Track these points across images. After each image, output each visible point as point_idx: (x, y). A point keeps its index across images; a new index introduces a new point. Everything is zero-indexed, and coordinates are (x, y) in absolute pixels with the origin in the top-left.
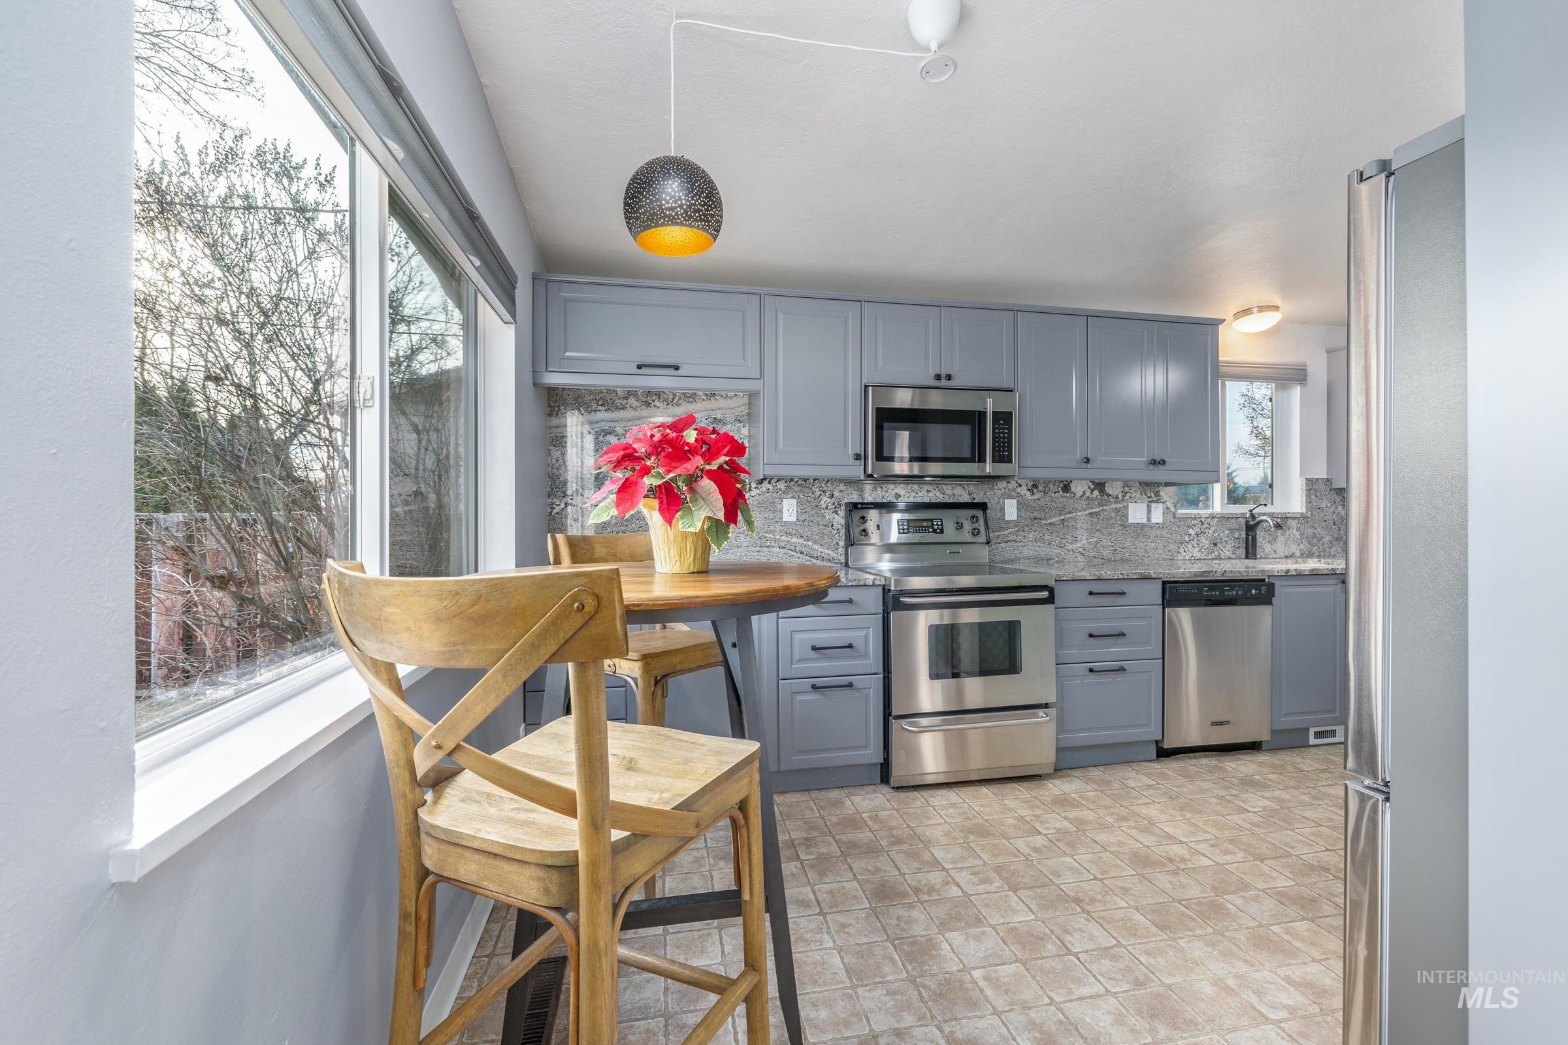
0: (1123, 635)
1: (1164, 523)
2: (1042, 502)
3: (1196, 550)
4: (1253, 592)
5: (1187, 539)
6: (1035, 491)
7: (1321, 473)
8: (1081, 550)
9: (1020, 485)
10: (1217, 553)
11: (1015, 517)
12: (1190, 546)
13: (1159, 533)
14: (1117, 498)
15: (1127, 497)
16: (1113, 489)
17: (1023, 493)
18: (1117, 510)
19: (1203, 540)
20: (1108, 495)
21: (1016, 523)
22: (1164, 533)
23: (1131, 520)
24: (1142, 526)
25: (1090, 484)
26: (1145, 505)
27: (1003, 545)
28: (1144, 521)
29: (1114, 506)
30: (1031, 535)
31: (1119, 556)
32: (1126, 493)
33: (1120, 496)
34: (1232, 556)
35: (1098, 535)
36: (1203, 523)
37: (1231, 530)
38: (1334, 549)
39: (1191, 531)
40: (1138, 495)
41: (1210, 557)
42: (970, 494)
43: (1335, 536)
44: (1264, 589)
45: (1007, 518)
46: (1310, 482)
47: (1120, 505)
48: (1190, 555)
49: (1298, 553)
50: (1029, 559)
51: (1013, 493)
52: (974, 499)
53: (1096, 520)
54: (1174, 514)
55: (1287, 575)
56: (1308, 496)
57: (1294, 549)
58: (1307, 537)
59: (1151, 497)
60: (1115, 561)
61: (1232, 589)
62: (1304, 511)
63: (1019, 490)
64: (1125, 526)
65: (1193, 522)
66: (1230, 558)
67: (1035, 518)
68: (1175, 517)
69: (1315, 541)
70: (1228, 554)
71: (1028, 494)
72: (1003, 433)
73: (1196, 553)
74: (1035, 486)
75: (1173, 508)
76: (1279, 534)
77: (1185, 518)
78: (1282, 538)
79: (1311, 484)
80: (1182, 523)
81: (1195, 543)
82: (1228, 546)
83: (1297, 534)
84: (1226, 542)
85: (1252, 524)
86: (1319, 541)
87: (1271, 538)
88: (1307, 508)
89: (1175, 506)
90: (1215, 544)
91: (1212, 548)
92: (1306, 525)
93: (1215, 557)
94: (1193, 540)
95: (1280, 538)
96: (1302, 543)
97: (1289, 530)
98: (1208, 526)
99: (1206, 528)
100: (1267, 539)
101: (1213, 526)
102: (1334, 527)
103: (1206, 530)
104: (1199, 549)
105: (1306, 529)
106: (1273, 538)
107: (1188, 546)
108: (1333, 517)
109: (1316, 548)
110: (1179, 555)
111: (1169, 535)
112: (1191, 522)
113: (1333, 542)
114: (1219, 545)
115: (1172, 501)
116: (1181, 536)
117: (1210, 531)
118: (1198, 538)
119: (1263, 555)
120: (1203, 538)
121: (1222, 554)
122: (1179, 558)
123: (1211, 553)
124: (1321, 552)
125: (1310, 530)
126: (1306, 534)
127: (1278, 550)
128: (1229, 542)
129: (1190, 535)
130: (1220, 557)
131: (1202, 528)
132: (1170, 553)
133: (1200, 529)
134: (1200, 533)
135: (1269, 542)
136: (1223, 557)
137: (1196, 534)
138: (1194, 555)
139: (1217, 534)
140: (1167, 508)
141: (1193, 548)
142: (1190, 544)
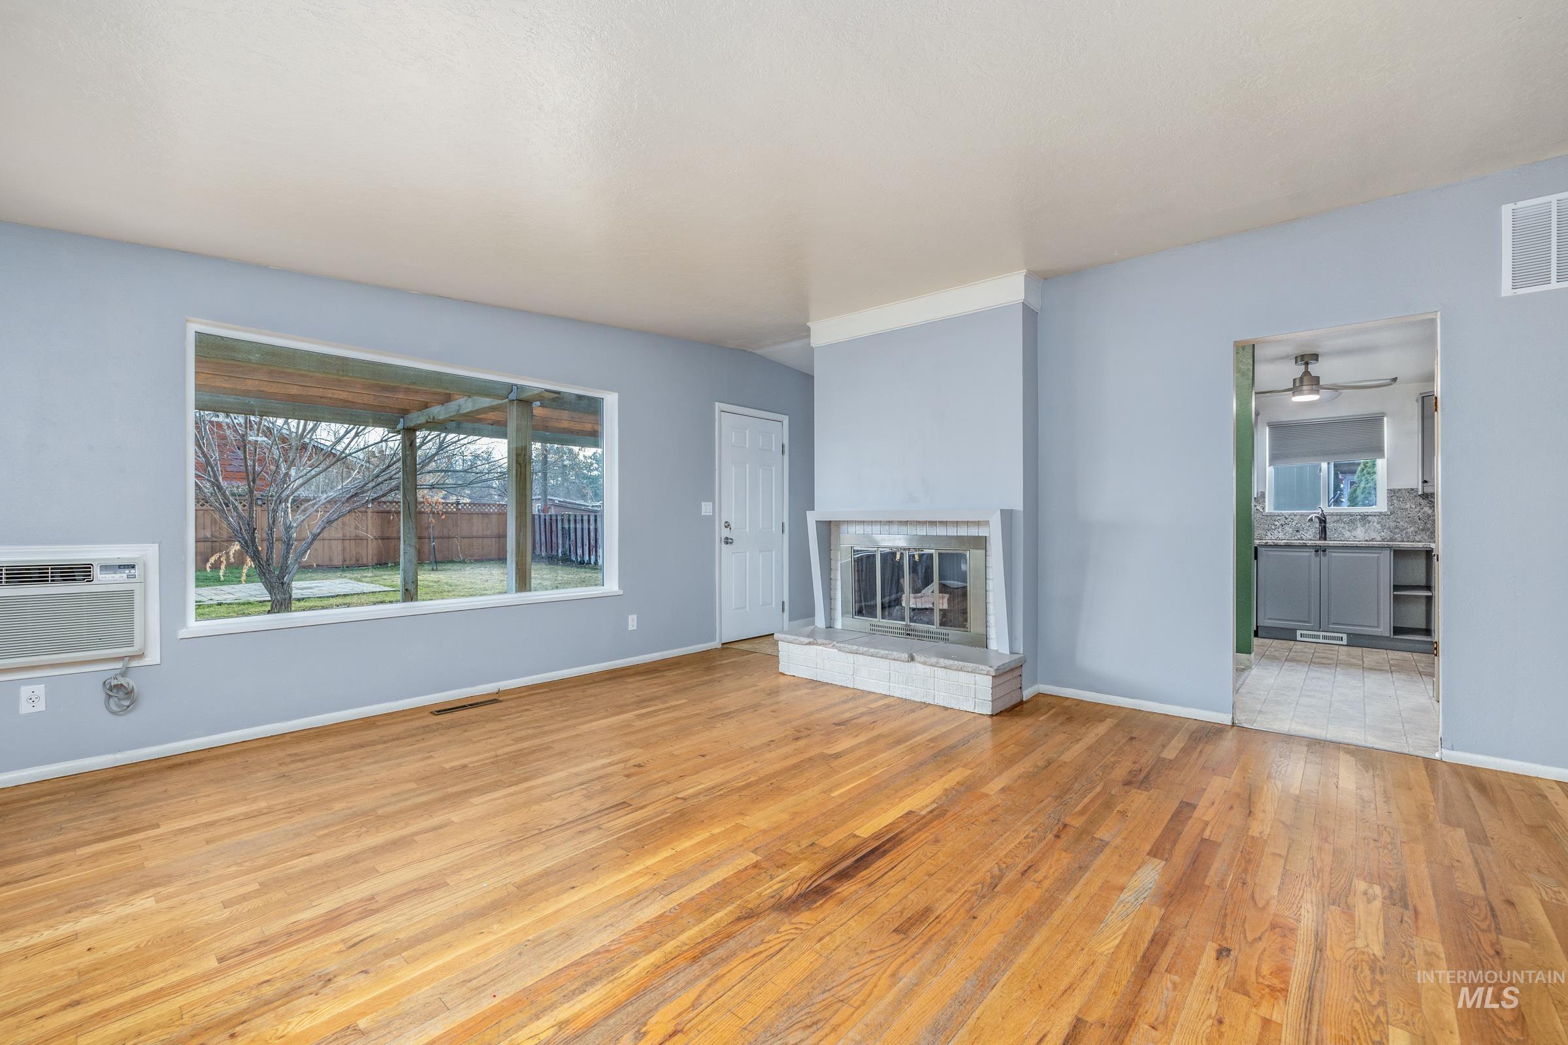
3: (1281, 534)
5: (1273, 527)
38: (1419, 536)
39: (1276, 523)
43: (1421, 527)
46: (1396, 491)
49: (1378, 538)
56: (1392, 501)
57: (1375, 536)
58: (1389, 528)
62: (1387, 511)
68: (1263, 515)
69: (1397, 530)
70: (1310, 537)
75: (1261, 510)
76: (1359, 525)
77: (1271, 516)
78: (1362, 528)
79: (1393, 494)
80: (1269, 518)
81: (1280, 530)
82: (1310, 533)
83: (1379, 526)
84: (1308, 530)
85: (1323, 521)
86: (1402, 531)
87: (1350, 528)
88: (1389, 509)
89: (1263, 509)
90: (1297, 531)
91: (1295, 533)
92: (1387, 520)
93: (1297, 538)
94: (1278, 528)
95: (1360, 528)
96: (1383, 531)
97: (1369, 523)
98: (1292, 520)
99: (1290, 521)
100: (1347, 529)
101: (1296, 520)
102: (1419, 522)
103: (1290, 523)
104: (1283, 533)
105: (1388, 522)
106: (1352, 528)
107: (1274, 531)
108: (1418, 515)
109: (1399, 535)
110: (1267, 536)
111: (1259, 525)
112: (1276, 518)
113: (1419, 532)
114: (1300, 532)
115: (1261, 505)
116: (1268, 526)
117: (1293, 523)
118: (1283, 527)
119: (1343, 539)
120: (1287, 527)
121: (1304, 537)
122: (1267, 538)
123: (1294, 536)
124: (1405, 539)
125: (1392, 524)
126: (1387, 526)
127: (1357, 536)
128: (1311, 530)
129: (1276, 525)
130: (1302, 538)
131: (1286, 521)
132: (1259, 535)
133: (1284, 522)
134: (1284, 524)
135: (1349, 531)
136: (1305, 539)
137: (1281, 525)
138: (1279, 537)
139: (1300, 525)
140: (1257, 509)
141: (1278, 533)
142: (1276, 531)
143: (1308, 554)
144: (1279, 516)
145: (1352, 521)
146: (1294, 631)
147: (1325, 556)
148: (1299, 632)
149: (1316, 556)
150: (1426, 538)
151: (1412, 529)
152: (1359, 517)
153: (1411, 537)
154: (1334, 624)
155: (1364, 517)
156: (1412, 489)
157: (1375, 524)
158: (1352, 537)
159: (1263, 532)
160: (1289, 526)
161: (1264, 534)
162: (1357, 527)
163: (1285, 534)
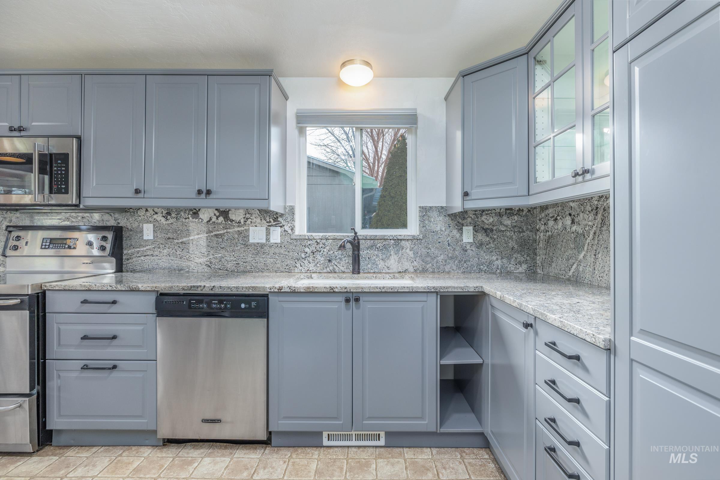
0: (114, 337)
1: (282, 243)
2: (174, 226)
3: (312, 265)
4: (243, 306)
5: (303, 256)
6: (169, 217)
7: (440, 203)
8: (208, 263)
9: (156, 213)
10: (331, 268)
11: (151, 237)
12: (306, 262)
13: (277, 251)
14: (239, 222)
15: (249, 222)
16: (237, 216)
17: (158, 219)
18: (239, 233)
19: (318, 257)
20: (232, 221)
21: (153, 242)
22: (282, 251)
23: (251, 241)
24: (262, 246)
25: (216, 212)
26: (264, 229)
27: (142, 258)
28: (264, 241)
29: (236, 229)
30: (165, 251)
31: (242, 268)
32: (247, 219)
33: (242, 221)
34: (346, 271)
35: (223, 252)
36: (318, 243)
38: (449, 266)
39: (307, 250)
40: (258, 220)
41: (325, 271)
42: (115, 220)
43: (450, 255)
44: (253, 304)
45: (145, 237)
47: (242, 229)
48: (306, 269)
49: (411, 269)
50: (164, 269)
51: (150, 219)
52: (119, 223)
53: (221, 240)
54: (291, 236)
55: (280, 292)
56: (422, 221)
57: (407, 265)
58: (421, 256)
59: (270, 222)
60: (237, 272)
61: (221, 302)
63: (155, 216)
64: (246, 245)
65: (309, 242)
66: (344, 272)
67: (169, 238)
68: (291, 239)
69: (429, 259)
70: (343, 269)
71: (163, 220)
72: (61, 170)
73: (312, 267)
74: (169, 214)
75: (290, 231)
76: (392, 253)
77: (301, 239)
78: (396, 256)
79: (425, 211)
80: (299, 243)
81: (310, 259)
82: (343, 263)
83: (411, 254)
84: (341, 259)
85: (356, 244)
86: (433, 259)
87: (384, 256)
88: (421, 231)
89: (292, 229)
90: (330, 261)
91: (327, 264)
92: (419, 246)
93: (329, 271)
94: (309, 257)
95: (394, 256)
96: (415, 260)
97: (402, 250)
98: (323, 246)
99: (322, 247)
100: (381, 257)
101: (328, 246)
102: (449, 248)
103: (322, 249)
104: (314, 264)
105: (420, 249)
106: (386, 256)
107: (304, 261)
108: (448, 239)
109: (430, 265)
110: (296, 269)
111: (287, 253)
112: (307, 242)
113: (448, 261)
114: (333, 262)
115: (289, 225)
116: (298, 254)
117: (325, 250)
118: (314, 256)
119: (376, 271)
120: (318, 255)
121: (337, 269)
122: (296, 271)
123: (326, 268)
124: (435, 269)
125: (423, 250)
126: (419, 253)
127: (391, 266)
128: (344, 259)
129: (306, 253)
130: (335, 271)
131: (318, 247)
132: (287, 267)
133: (316, 248)
134: (316, 252)
135: (382, 260)
136: (337, 271)
137: (312, 252)
138: (310, 269)
139: (332, 252)
140: (285, 231)
141: (309, 264)
142: (306, 260)
143: (335, 306)
144: (309, 239)
145: (385, 247)
146: (320, 434)
147: (358, 308)
148: (325, 434)
149: (347, 309)
150: (455, 268)
151: (442, 257)
152: (392, 241)
153: (442, 267)
154: (370, 418)
155: (398, 241)
156: (442, 208)
157: (408, 251)
158: (386, 268)
159: (291, 262)
160: (321, 253)
161: (292, 266)
162: (391, 255)
163: (316, 265)
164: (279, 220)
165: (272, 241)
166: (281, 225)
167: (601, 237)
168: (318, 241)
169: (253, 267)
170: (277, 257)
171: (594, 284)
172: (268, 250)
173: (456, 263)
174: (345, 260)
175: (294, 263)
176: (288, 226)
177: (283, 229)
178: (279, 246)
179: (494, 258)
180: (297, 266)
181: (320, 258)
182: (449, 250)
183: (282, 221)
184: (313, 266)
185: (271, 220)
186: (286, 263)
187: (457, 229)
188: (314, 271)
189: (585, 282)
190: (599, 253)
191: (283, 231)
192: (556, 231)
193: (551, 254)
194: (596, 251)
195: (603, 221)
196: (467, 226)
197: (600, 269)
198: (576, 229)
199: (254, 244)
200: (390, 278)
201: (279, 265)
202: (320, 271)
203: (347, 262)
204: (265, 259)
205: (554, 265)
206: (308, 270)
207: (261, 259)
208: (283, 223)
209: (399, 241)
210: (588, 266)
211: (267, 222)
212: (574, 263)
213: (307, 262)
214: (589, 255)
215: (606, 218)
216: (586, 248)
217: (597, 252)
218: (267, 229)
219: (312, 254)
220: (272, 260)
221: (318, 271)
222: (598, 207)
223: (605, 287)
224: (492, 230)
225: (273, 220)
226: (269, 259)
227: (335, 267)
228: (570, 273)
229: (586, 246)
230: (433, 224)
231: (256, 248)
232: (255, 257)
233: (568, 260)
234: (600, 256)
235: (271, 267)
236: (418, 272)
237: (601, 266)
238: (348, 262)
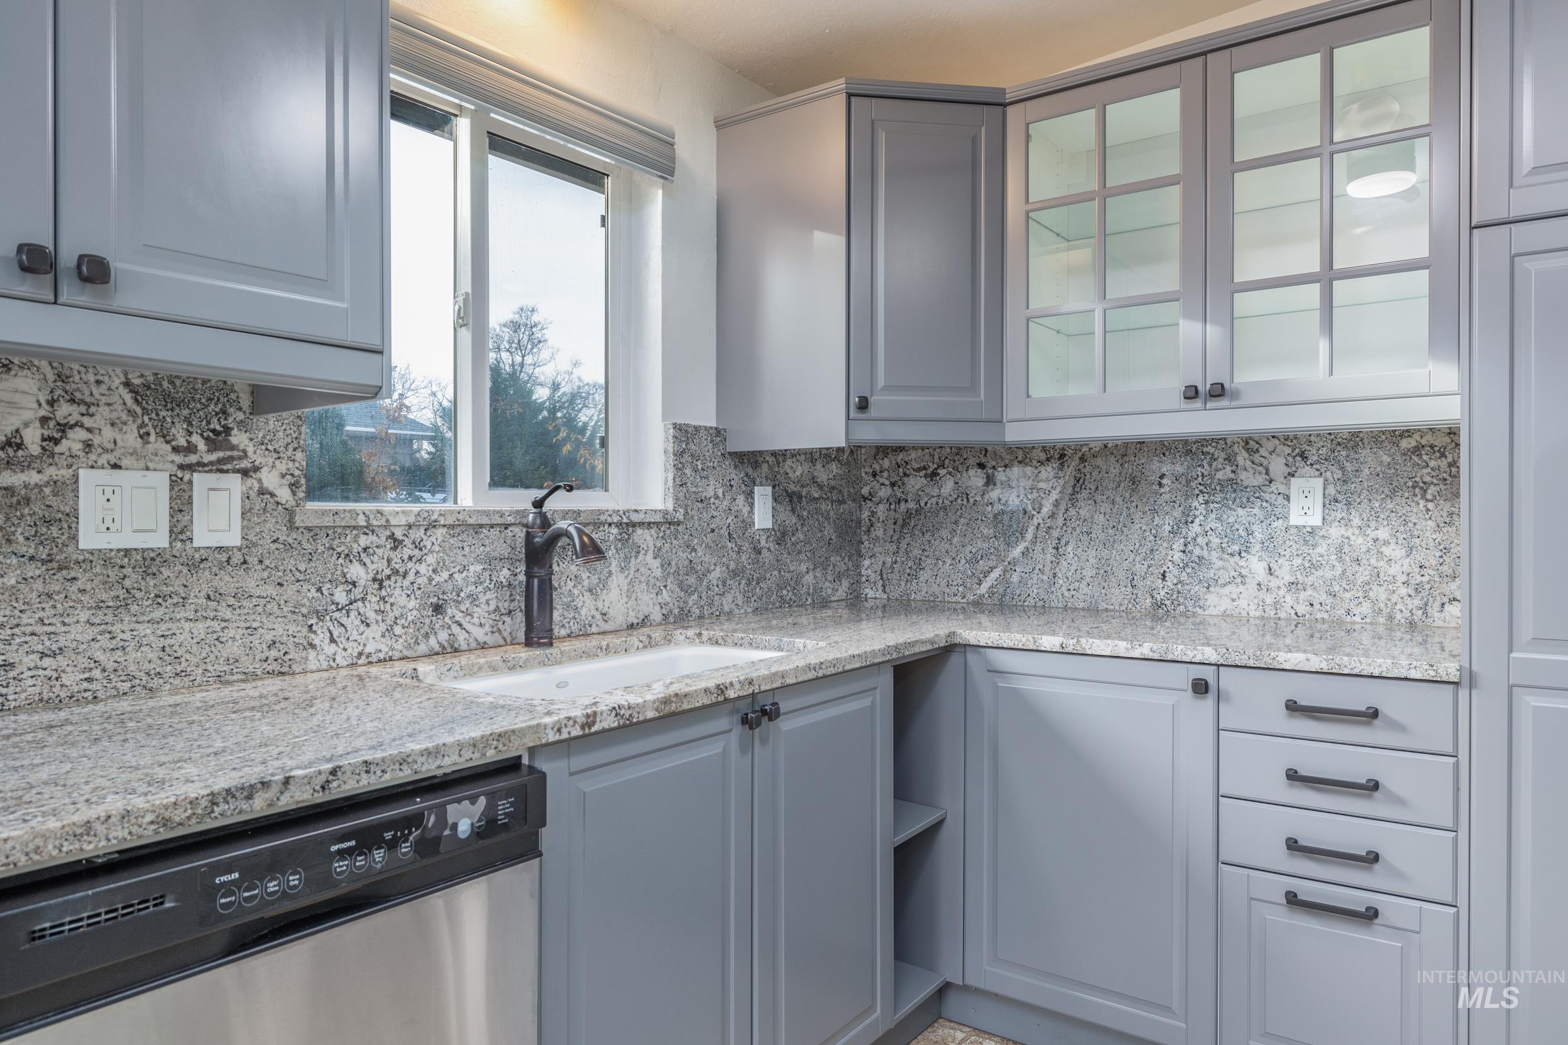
1: (248, 545)
3: (375, 631)
5: (341, 597)
7: (707, 418)
10: (443, 636)
12: (352, 621)
13: (226, 582)
14: (14, 443)
15: (71, 442)
18: (15, 498)
19: (399, 597)
22: (250, 582)
23: (90, 539)
26: (160, 480)
28: (160, 540)
31: (31, 688)
32: (63, 427)
33: (32, 438)
34: (490, 640)
36: (397, 543)
37: (490, 562)
38: (729, 597)
39: (356, 571)
40: (130, 438)
41: (422, 648)
43: (732, 566)
46: (684, 434)
47: (33, 477)
48: (354, 649)
49: (657, 616)
54: (290, 513)
56: (679, 469)
57: (648, 603)
58: (677, 573)
59: (191, 449)
62: (670, 506)
64: (59, 562)
65: (364, 541)
66: (483, 646)
68: (291, 526)
69: (692, 580)
70: (479, 634)
73: (374, 641)
75: (285, 494)
76: (614, 566)
77: (335, 527)
78: (622, 576)
79: (685, 439)
80: (323, 542)
81: (369, 609)
82: (480, 612)
83: (656, 566)
84: (473, 598)
86: (700, 579)
87: (595, 580)
89: (295, 486)
90: (437, 609)
91: (427, 621)
92: (675, 542)
93: (437, 648)
94: (363, 600)
95: (617, 577)
96: (665, 586)
97: (636, 557)
98: (416, 552)
99: (410, 558)
100: (586, 583)
101: (431, 551)
102: (730, 545)
103: (410, 565)
104: (383, 627)
105: (674, 551)
106: (599, 579)
107: (344, 620)
108: (728, 521)
109: (695, 597)
110: (312, 654)
111: (271, 590)
112: (356, 539)
113: (729, 582)
114: (449, 611)
115: (282, 467)
116: (319, 590)
117: (423, 568)
118: (384, 593)
119: (575, 628)
120: (398, 591)
121: (461, 636)
122: (313, 665)
123: (427, 636)
124: (706, 607)
125: (681, 554)
126: (673, 563)
127: (611, 611)
128: (483, 599)
129: (354, 584)
130: (456, 645)
131: (396, 557)
132: (273, 653)
133: (389, 561)
134: (389, 577)
135: (590, 590)
136: (464, 646)
137: (374, 580)
138: (367, 650)
139: (445, 575)
140: (262, 492)
141: (362, 628)
142: (353, 614)
143: (713, 749)
150: (740, 600)
151: (718, 571)
152: (614, 530)
153: (717, 600)
156: (718, 432)
157: (649, 557)
158: (598, 617)
159: (292, 629)
160: (406, 583)
161: (297, 645)
162: (610, 574)
163: (390, 630)
164: (234, 440)
165: (203, 537)
166: (245, 464)
167: (1072, 512)
168: (399, 534)
169: (97, 673)
170: (228, 614)
171: (1053, 605)
172: (178, 582)
173: (742, 586)
174: (487, 602)
175: (306, 629)
176: (275, 473)
177: (252, 483)
178: (235, 560)
179: (803, 568)
180: (317, 642)
181: (402, 600)
182: (730, 552)
183: (250, 450)
184: (378, 635)
185: (196, 439)
186: (269, 637)
187: (744, 492)
188: (382, 656)
189: (1026, 604)
190: (1067, 544)
191: (253, 494)
192: (934, 500)
193: (916, 552)
194: (1059, 539)
195: (1078, 481)
196: (761, 485)
197: (1070, 574)
198: (1001, 496)
199: (105, 558)
200: (641, 645)
201: (233, 649)
202: (406, 653)
203: (492, 607)
204: (163, 627)
205: (924, 576)
206: (360, 654)
207: (145, 630)
208: (256, 456)
209: (631, 529)
210: (1037, 571)
211: (176, 450)
212: (992, 569)
213: (357, 622)
214: (1038, 548)
215: (1088, 476)
216: (1029, 536)
217: (1063, 542)
218: (174, 482)
219: (376, 586)
220: (201, 626)
221: (397, 655)
222: (1065, 455)
223: (1083, 609)
224: (800, 497)
225: (207, 439)
226: (187, 626)
227: (456, 629)
228: (984, 589)
229: (1029, 530)
230: (701, 478)
231: (113, 574)
232: (109, 619)
233: (973, 561)
234: (1070, 548)
235: (194, 660)
236: (671, 620)
237: (1073, 568)
238: (497, 609)
